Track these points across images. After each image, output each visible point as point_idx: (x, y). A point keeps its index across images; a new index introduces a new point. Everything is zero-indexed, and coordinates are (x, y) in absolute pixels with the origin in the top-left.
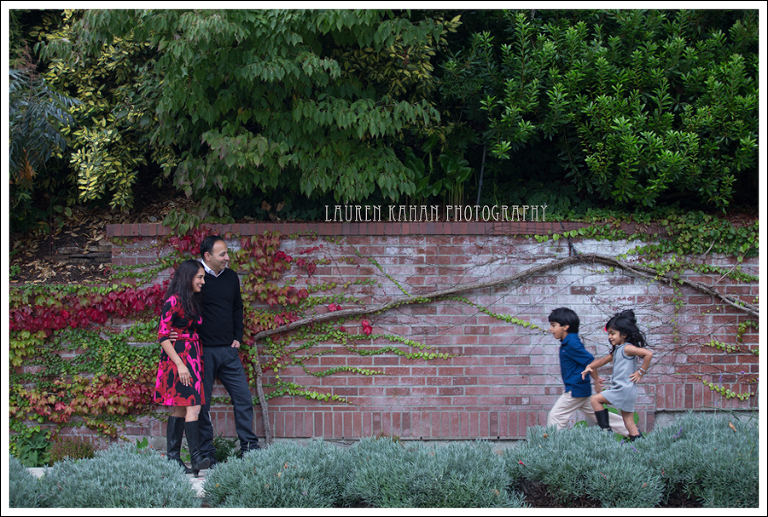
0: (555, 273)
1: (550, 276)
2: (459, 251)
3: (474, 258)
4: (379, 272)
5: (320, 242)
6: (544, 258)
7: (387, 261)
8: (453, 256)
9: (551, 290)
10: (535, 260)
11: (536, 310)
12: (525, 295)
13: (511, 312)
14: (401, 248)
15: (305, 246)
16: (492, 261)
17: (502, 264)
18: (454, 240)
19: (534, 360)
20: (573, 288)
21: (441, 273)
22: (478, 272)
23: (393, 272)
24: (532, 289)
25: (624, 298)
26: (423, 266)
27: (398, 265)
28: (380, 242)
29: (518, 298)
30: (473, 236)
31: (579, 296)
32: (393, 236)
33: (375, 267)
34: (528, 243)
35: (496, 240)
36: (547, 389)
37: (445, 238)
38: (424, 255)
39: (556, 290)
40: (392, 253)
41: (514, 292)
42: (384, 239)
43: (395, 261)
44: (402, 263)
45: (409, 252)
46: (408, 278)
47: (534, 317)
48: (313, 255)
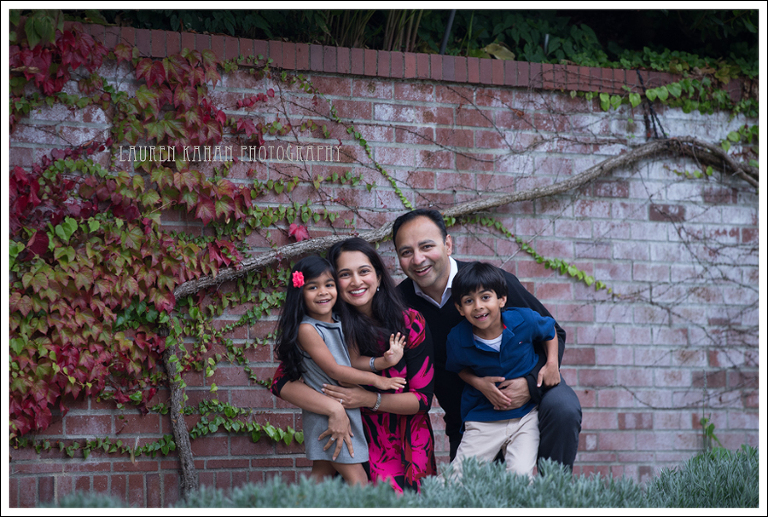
0: (627, 175)
1: (619, 181)
2: (487, 120)
3: (511, 137)
4: (365, 159)
5: (269, 85)
6: (611, 142)
7: (377, 134)
8: (478, 131)
9: (621, 210)
10: (597, 145)
11: (601, 251)
12: (584, 218)
13: (566, 254)
14: (398, 108)
15: (244, 92)
16: (534, 145)
17: (549, 152)
18: (480, 96)
19: (601, 355)
20: (652, 208)
21: (461, 166)
22: (515, 166)
23: (387, 158)
24: (595, 206)
25: (725, 232)
26: (433, 149)
27: (393, 145)
28: (364, 93)
29: (574, 223)
30: (507, 88)
31: (661, 225)
32: (386, 80)
33: (358, 146)
34: (587, 111)
35: (540, 100)
36: (622, 417)
37: (465, 90)
38: (433, 126)
39: (629, 211)
40: (385, 117)
41: (569, 212)
42: (371, 87)
43: (388, 136)
44: (400, 140)
45: (410, 116)
46: (411, 174)
47: (599, 266)
48: (257, 112)
